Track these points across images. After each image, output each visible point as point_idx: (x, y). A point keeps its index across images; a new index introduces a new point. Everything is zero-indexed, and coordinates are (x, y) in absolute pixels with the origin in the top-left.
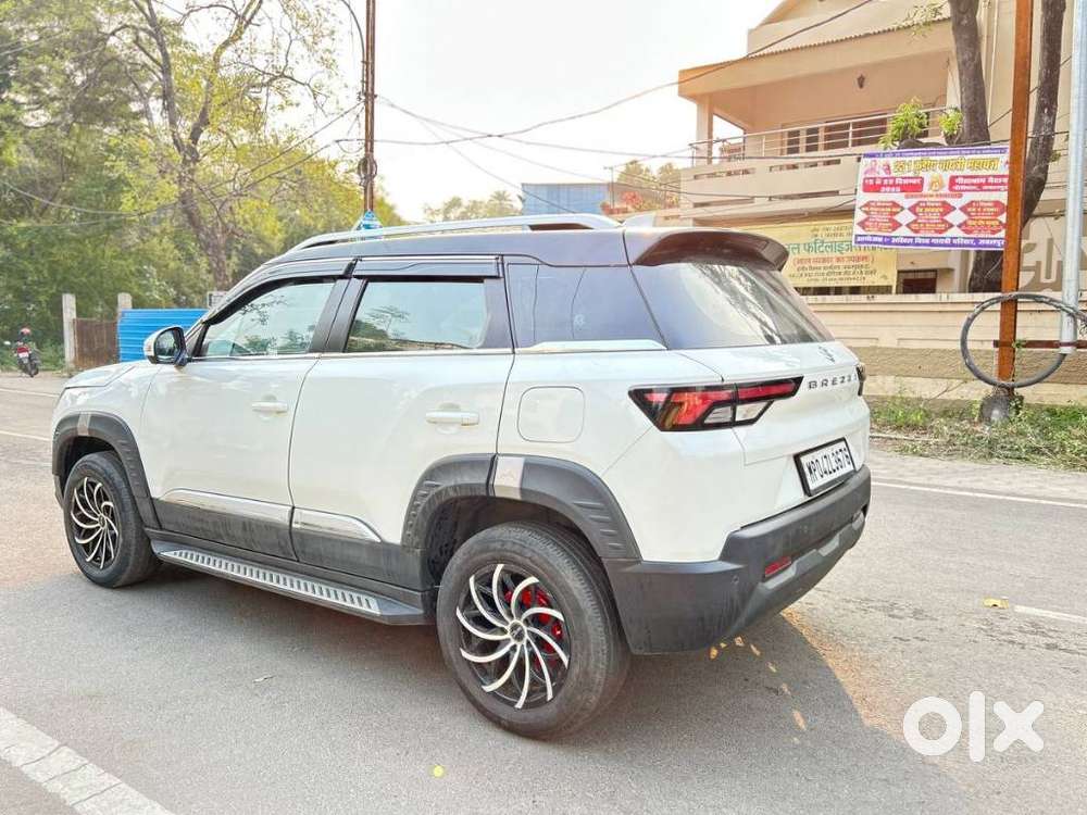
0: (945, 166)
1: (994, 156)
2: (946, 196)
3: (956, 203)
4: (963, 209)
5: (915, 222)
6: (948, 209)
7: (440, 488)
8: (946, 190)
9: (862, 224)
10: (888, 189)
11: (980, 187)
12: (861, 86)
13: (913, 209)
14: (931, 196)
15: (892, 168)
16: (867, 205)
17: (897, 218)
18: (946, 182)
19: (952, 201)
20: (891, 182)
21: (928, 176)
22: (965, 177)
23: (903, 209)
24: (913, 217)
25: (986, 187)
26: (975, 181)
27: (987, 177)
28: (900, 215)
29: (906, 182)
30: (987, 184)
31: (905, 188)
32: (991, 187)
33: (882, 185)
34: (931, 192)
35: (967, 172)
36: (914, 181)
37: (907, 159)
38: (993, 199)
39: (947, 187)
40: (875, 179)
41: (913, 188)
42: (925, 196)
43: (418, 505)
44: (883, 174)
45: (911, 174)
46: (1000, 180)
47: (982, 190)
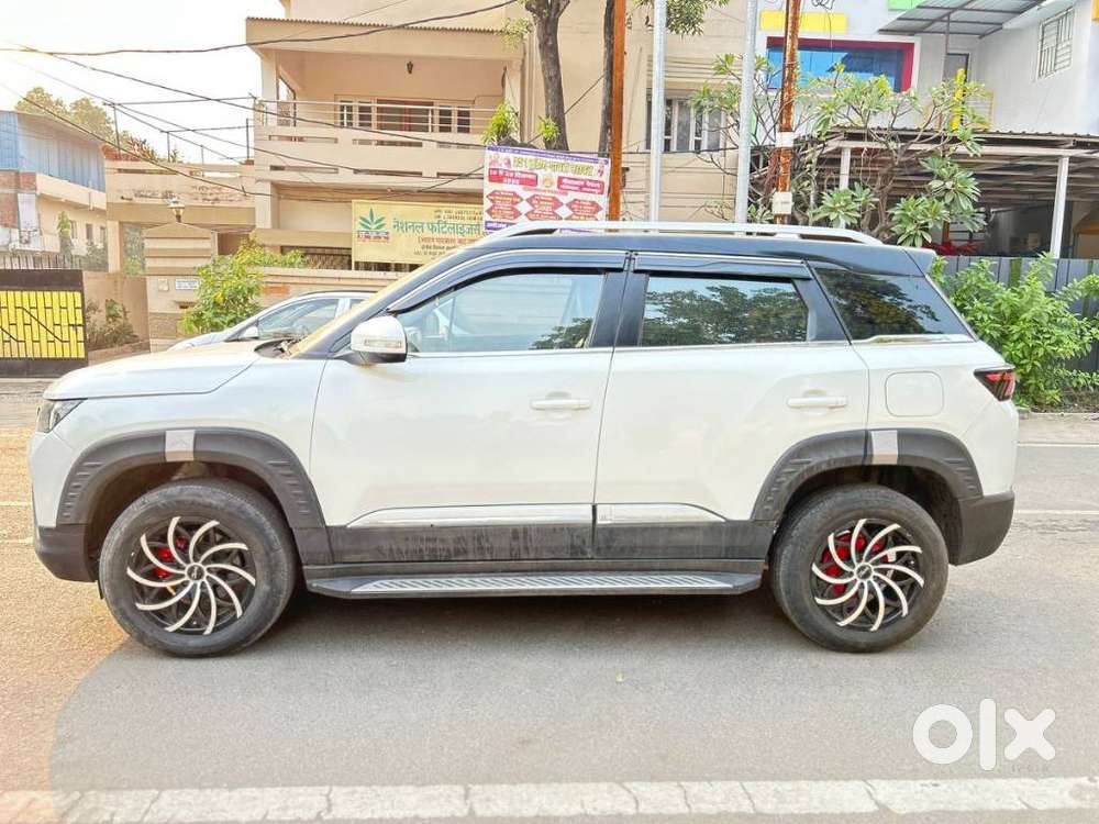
0: (555, 167)
1: (590, 164)
2: (555, 192)
3: (564, 199)
4: (569, 205)
5: (532, 212)
6: (557, 204)
7: (811, 465)
8: (555, 187)
9: (489, 212)
10: (509, 180)
11: (581, 188)
12: (410, 72)
13: (529, 201)
14: (544, 191)
15: (512, 163)
16: (493, 194)
17: (518, 207)
18: (556, 181)
19: (561, 198)
20: (512, 175)
21: (541, 174)
22: (569, 179)
23: (522, 200)
24: (530, 208)
25: (585, 189)
26: (577, 183)
27: (585, 181)
28: (520, 204)
29: (524, 176)
30: (586, 186)
31: (524, 182)
32: (589, 190)
33: (504, 176)
34: (544, 188)
35: (570, 175)
36: (530, 176)
37: (524, 157)
38: (589, 199)
39: (556, 184)
40: (498, 170)
41: (530, 182)
42: (539, 190)
43: (783, 482)
44: (504, 167)
45: (527, 170)
46: (595, 185)
47: (582, 191)
